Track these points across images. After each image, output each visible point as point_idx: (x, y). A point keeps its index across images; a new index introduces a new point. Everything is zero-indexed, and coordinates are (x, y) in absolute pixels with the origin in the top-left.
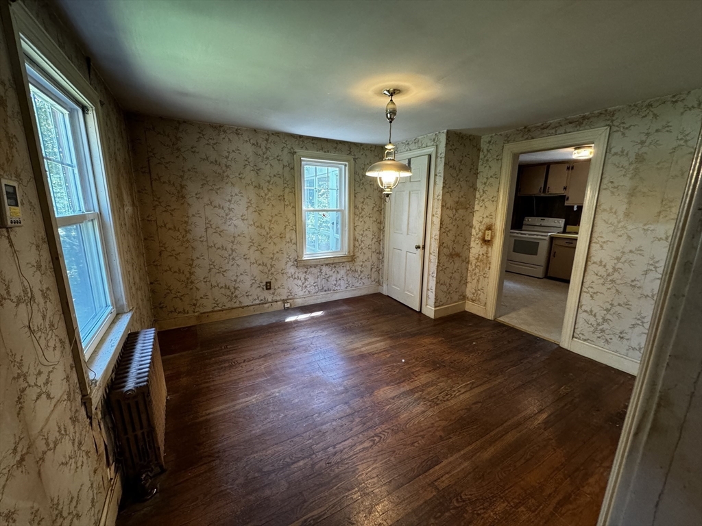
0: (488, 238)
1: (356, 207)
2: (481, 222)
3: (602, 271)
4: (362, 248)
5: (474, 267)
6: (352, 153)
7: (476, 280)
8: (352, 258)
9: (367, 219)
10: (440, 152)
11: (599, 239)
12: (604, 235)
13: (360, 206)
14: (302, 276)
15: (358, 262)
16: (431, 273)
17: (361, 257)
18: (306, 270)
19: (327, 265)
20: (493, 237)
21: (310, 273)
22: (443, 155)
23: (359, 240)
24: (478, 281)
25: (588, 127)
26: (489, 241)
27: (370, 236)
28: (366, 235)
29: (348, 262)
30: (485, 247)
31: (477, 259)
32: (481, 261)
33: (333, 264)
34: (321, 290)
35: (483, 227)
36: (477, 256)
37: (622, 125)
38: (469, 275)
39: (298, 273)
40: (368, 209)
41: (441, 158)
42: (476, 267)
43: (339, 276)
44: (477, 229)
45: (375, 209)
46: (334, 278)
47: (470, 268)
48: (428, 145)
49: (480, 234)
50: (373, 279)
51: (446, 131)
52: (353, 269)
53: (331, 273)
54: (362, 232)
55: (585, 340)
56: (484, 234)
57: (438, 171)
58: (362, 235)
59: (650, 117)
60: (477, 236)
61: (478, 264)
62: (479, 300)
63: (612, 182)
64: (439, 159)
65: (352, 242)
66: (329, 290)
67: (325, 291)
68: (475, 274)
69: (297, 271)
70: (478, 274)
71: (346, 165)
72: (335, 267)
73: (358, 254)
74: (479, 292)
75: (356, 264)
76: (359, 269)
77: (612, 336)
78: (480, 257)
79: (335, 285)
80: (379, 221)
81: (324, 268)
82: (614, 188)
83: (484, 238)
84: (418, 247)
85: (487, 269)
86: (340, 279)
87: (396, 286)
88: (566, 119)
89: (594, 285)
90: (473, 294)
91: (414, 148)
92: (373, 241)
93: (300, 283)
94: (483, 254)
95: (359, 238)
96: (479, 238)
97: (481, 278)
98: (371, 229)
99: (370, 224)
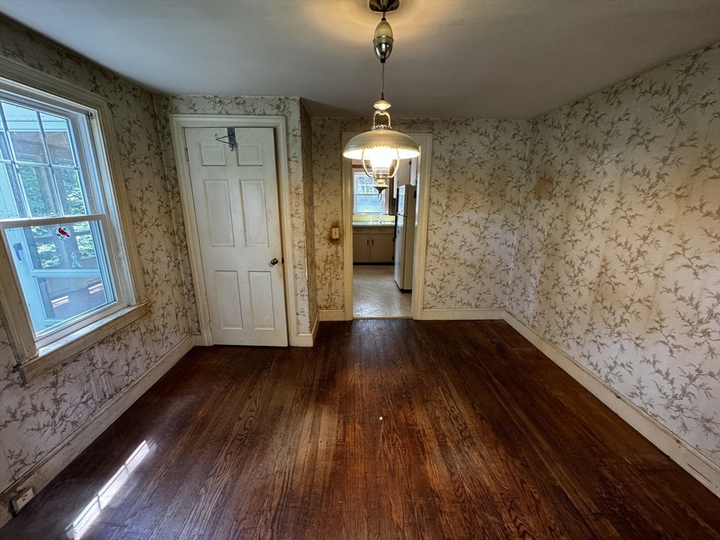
0: (335, 237)
1: (132, 209)
2: (325, 219)
3: (436, 251)
4: (157, 285)
5: (323, 271)
6: (100, 89)
7: (327, 284)
8: (146, 310)
9: (153, 230)
10: (291, 126)
11: (432, 226)
12: (435, 223)
13: (138, 205)
14: (46, 398)
15: (157, 312)
16: (299, 292)
17: (159, 301)
18: (53, 378)
19: (102, 342)
20: (342, 235)
21: (68, 379)
22: (298, 132)
23: (150, 272)
24: (330, 285)
25: (416, 131)
26: (337, 240)
27: (165, 259)
28: (159, 260)
29: (141, 318)
30: (333, 247)
31: (326, 261)
32: (331, 262)
33: (113, 336)
34: (101, 403)
35: (328, 225)
36: (325, 258)
37: (439, 135)
38: (317, 280)
39: (31, 397)
40: (152, 211)
41: (295, 136)
42: (325, 270)
43: (131, 353)
44: (320, 227)
45: (162, 208)
46: (122, 362)
47: (318, 273)
48: (267, 112)
49: (326, 233)
50: (182, 330)
51: (298, 98)
52: (151, 327)
53: (114, 355)
54: (151, 256)
55: (430, 308)
56: (331, 232)
57: (292, 154)
58: (152, 260)
59: (455, 132)
60: (322, 236)
61: (328, 266)
62: (334, 305)
63: (437, 181)
64: (291, 138)
65: (139, 277)
66: (117, 390)
67: (111, 397)
68: (326, 278)
69: (27, 393)
70: (329, 278)
71: (89, 116)
72: (119, 339)
73: (153, 297)
74: (333, 296)
75: (153, 317)
76: (159, 322)
77: (446, 298)
78: (329, 258)
79: (127, 374)
80: (170, 231)
81: (98, 354)
82: (439, 185)
83: (331, 237)
84: (274, 262)
85: (339, 271)
86: (133, 358)
87: (233, 326)
88: (400, 120)
89: (432, 264)
90: (327, 300)
91: (237, 112)
92: (171, 268)
93: (43, 418)
94: (332, 255)
95: (149, 267)
96: (324, 238)
97: (333, 281)
98: (163, 248)
99: (158, 239)
